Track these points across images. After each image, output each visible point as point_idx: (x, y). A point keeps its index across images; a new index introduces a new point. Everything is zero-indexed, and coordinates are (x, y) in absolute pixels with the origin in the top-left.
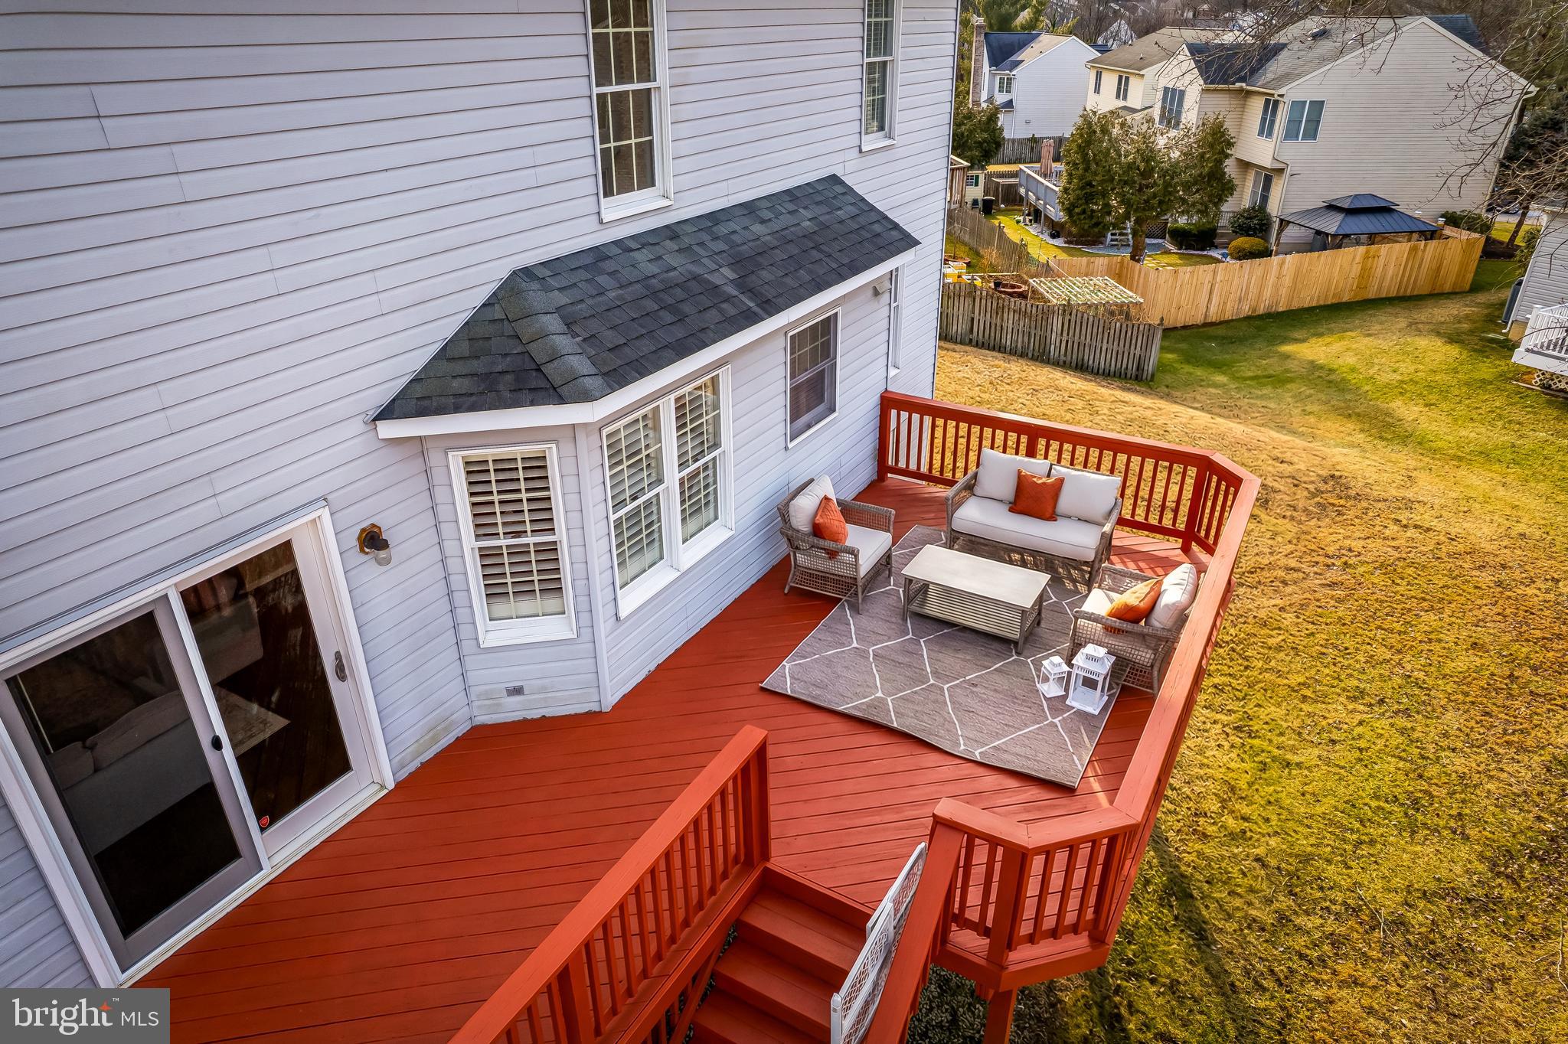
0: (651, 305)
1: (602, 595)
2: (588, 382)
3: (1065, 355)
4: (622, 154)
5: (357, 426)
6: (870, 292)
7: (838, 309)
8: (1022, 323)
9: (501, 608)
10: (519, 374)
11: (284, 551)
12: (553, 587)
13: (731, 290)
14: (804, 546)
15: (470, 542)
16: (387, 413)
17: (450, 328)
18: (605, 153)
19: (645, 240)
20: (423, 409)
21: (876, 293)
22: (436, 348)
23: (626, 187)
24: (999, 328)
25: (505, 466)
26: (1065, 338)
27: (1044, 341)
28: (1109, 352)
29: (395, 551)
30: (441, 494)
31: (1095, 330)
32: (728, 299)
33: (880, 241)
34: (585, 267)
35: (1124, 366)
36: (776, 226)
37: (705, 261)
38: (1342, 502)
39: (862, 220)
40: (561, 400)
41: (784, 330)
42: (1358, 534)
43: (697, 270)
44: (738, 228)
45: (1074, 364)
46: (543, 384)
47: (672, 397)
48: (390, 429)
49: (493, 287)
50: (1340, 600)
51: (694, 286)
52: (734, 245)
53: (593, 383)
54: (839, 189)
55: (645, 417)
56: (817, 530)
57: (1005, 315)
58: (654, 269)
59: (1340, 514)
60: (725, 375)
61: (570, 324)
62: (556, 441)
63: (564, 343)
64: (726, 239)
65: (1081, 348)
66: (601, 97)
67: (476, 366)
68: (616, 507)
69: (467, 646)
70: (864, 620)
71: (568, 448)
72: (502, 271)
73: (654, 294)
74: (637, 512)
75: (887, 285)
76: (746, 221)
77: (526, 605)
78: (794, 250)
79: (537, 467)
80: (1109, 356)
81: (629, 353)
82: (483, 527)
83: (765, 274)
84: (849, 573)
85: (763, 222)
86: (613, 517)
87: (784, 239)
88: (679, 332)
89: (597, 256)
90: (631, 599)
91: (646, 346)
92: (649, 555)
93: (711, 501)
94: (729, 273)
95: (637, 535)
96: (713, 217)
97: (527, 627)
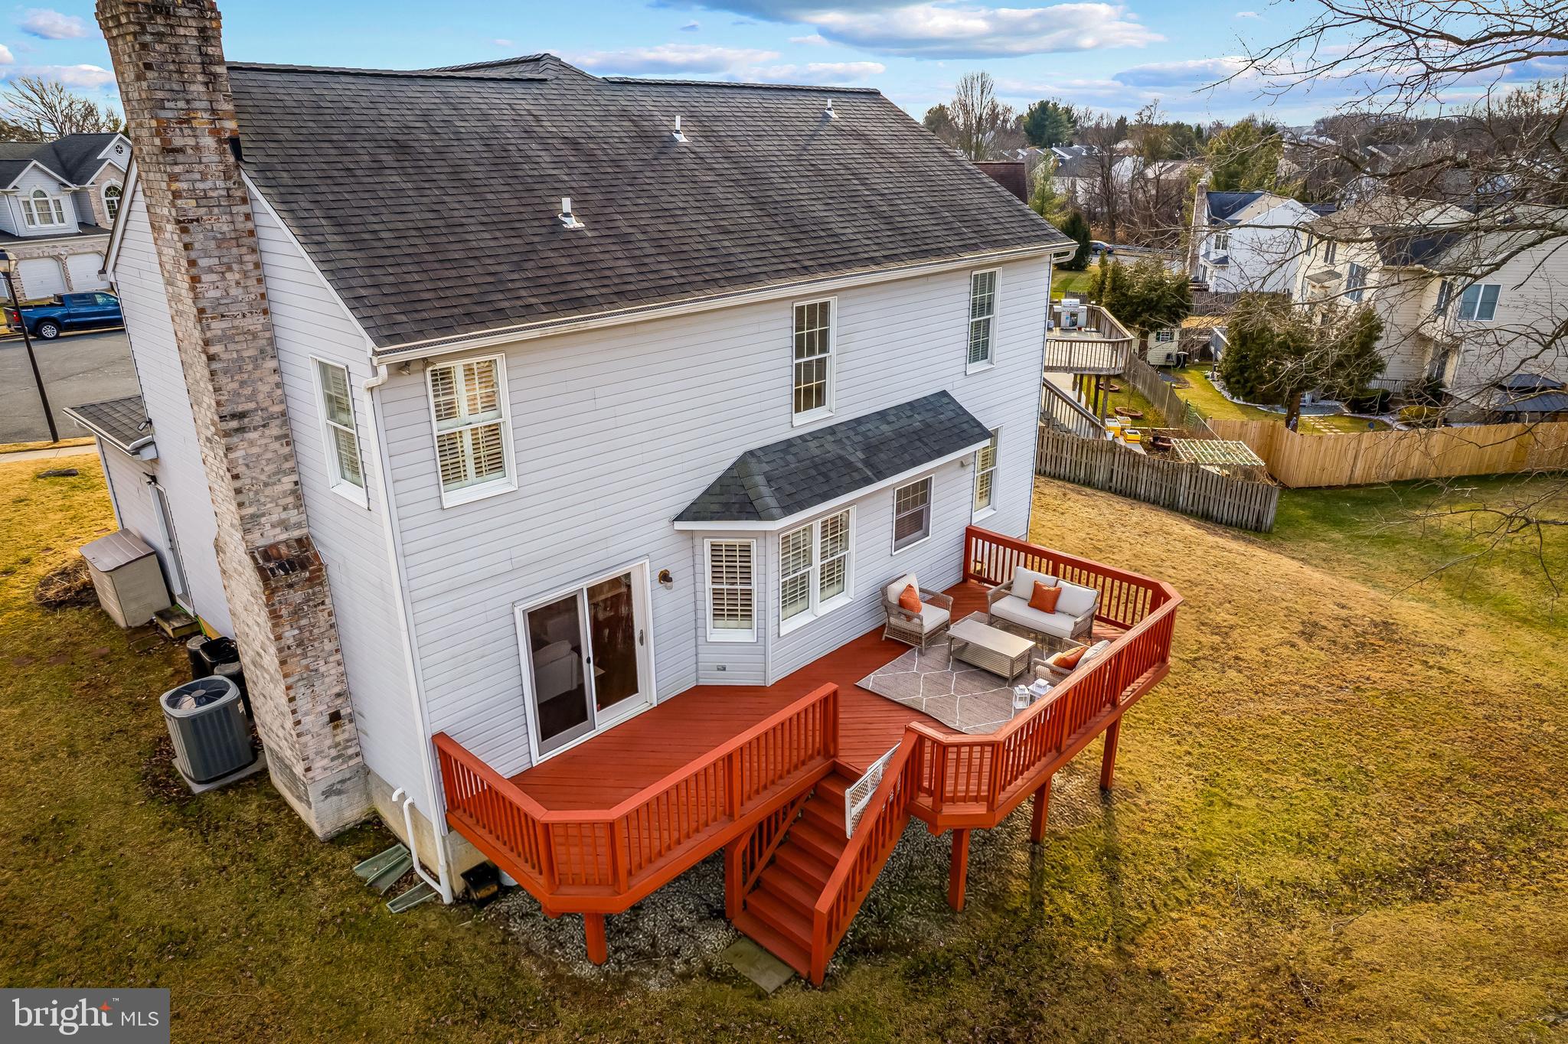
0: (814, 473)
1: (771, 622)
2: (774, 511)
3: (1193, 505)
4: (808, 391)
5: (666, 523)
6: (959, 464)
7: (933, 475)
8: (1154, 476)
9: (719, 623)
10: (742, 504)
11: (628, 578)
12: (747, 615)
13: (860, 465)
14: (895, 612)
15: (709, 585)
16: (680, 518)
17: (711, 479)
18: (798, 392)
19: (814, 435)
20: (696, 517)
21: (962, 465)
22: (705, 488)
23: (808, 406)
24: (1134, 479)
25: (730, 548)
26: (1192, 491)
27: (1173, 492)
28: (1232, 505)
29: (674, 584)
30: (698, 559)
31: (1219, 486)
32: (857, 470)
33: (963, 435)
34: (781, 451)
35: (1245, 518)
36: (896, 426)
37: (848, 448)
38: (1382, 643)
39: (956, 421)
40: (760, 518)
41: (893, 487)
42: (1382, 669)
43: (842, 453)
44: (871, 427)
45: (1200, 513)
46: (752, 510)
47: (820, 521)
48: (681, 526)
49: (734, 460)
50: (1337, 712)
51: (839, 463)
52: (867, 438)
53: (776, 511)
54: (945, 400)
55: (804, 530)
56: (902, 604)
57: (1141, 469)
58: (817, 452)
59: (1375, 651)
60: (853, 510)
61: (769, 480)
62: (756, 539)
63: (765, 490)
64: (864, 434)
65: (1207, 500)
66: (798, 366)
67: (723, 499)
68: (784, 576)
69: (701, 640)
70: (923, 659)
71: (761, 542)
72: (740, 453)
73: (815, 466)
74: (795, 580)
75: (972, 460)
76: (878, 423)
77: (732, 623)
78: (904, 441)
79: (746, 549)
80: (1231, 509)
81: (798, 497)
82: (716, 579)
83: (882, 456)
84: (918, 630)
85: (889, 423)
86: (781, 581)
87: (899, 434)
88: (826, 488)
89: (789, 443)
90: (786, 628)
91: (807, 494)
92: (800, 605)
93: (840, 581)
94: (860, 455)
95: (795, 593)
96: (858, 421)
97: (732, 634)
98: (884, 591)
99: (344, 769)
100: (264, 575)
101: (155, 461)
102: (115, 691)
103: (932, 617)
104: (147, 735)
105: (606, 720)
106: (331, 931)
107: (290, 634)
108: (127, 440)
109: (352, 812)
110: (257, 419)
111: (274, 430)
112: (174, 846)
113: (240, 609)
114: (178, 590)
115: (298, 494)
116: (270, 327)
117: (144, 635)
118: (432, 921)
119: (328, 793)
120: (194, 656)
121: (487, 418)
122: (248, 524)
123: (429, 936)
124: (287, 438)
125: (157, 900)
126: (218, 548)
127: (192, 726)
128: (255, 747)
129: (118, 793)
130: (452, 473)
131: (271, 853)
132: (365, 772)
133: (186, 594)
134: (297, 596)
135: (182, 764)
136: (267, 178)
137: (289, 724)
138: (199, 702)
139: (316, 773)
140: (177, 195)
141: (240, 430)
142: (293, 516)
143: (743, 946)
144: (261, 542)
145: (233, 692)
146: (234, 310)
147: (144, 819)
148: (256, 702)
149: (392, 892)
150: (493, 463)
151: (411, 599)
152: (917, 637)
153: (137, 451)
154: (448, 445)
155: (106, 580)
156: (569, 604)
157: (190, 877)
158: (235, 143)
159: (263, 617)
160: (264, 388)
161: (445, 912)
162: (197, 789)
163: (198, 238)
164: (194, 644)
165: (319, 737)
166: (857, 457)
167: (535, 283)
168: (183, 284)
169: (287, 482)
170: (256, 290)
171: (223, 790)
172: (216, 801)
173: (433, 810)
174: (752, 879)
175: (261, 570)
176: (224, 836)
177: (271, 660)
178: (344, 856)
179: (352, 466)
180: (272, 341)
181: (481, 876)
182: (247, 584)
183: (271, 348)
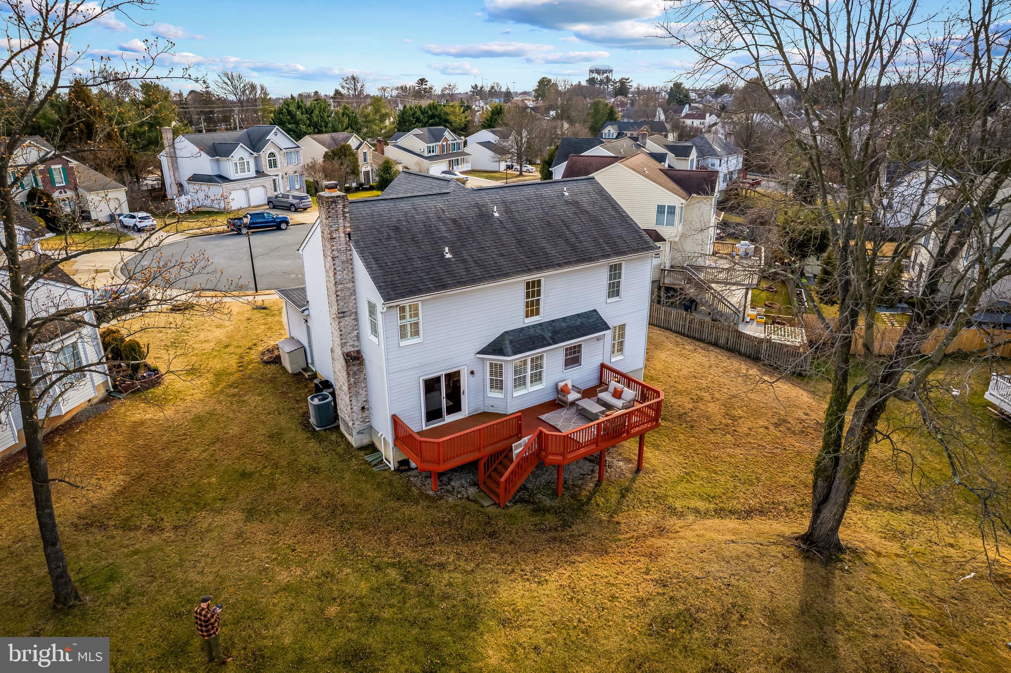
1: (510, 392)
4: (532, 310)
5: (473, 354)
6: (594, 339)
7: (583, 343)
9: (492, 390)
10: (500, 350)
11: (459, 372)
12: (501, 388)
13: (548, 338)
14: (560, 393)
15: (488, 377)
16: (478, 353)
17: (492, 340)
18: (527, 310)
19: (533, 326)
20: (484, 354)
21: (598, 340)
22: (488, 343)
23: (532, 316)
25: (496, 365)
26: (768, 352)
27: (758, 352)
29: (476, 375)
30: (485, 368)
31: (781, 351)
32: (546, 340)
34: (519, 332)
36: (569, 323)
37: (545, 331)
39: (596, 322)
40: (506, 356)
41: (563, 346)
43: (543, 333)
44: (558, 324)
46: (502, 352)
47: (530, 357)
48: (478, 356)
49: (500, 334)
51: (540, 337)
52: (555, 328)
53: (511, 354)
54: (594, 313)
55: (524, 360)
56: (563, 390)
58: (533, 333)
60: (545, 354)
61: (511, 342)
62: (504, 362)
63: (508, 346)
66: (528, 302)
67: (494, 348)
68: (516, 376)
69: (485, 396)
70: (565, 411)
71: (506, 364)
72: (503, 331)
73: (530, 338)
74: (519, 378)
75: (602, 338)
77: (497, 391)
78: (571, 329)
79: (501, 366)
82: (491, 375)
84: (567, 400)
86: (514, 378)
87: (568, 327)
89: (522, 329)
90: (516, 394)
92: (522, 387)
93: (540, 379)
94: (550, 335)
95: (520, 382)
96: (553, 321)
97: (497, 395)
98: (557, 384)
99: (363, 426)
100: (346, 361)
101: (308, 315)
102: (290, 395)
103: (573, 396)
104: (301, 411)
105: (449, 419)
106: (357, 473)
107: (352, 380)
108: (300, 307)
109: (366, 441)
110: (348, 314)
111: (353, 317)
112: (311, 444)
113: (337, 371)
114: (310, 361)
115: (358, 337)
116: (354, 286)
117: (298, 376)
118: (387, 474)
119: (359, 433)
120: (316, 385)
121: (414, 320)
122: (343, 345)
123: (385, 478)
124: (356, 319)
125: (307, 458)
126: (332, 351)
127: (317, 407)
128: (336, 417)
129: (293, 427)
130: (403, 336)
131: (340, 450)
132: (371, 428)
133: (313, 363)
134: (355, 369)
135: (312, 420)
136: (357, 247)
137: (349, 409)
138: (320, 400)
139: (355, 426)
140: (333, 250)
141: (343, 317)
142: (356, 343)
143: (482, 494)
144: (346, 351)
145: (330, 398)
146: (345, 282)
147: (302, 436)
148: (339, 401)
149: (375, 465)
150: (416, 333)
151: (389, 374)
152: (565, 403)
153: (303, 311)
154: (403, 328)
155: (287, 356)
156: (438, 380)
157: (316, 453)
158: (349, 235)
159: (345, 374)
160: (351, 304)
161: (391, 473)
162: (317, 429)
163: (337, 262)
164: (316, 381)
165: (358, 415)
166: (548, 335)
167: (432, 279)
168: (332, 274)
169: (355, 333)
170: (351, 276)
171: (325, 430)
172: (324, 433)
173: (390, 440)
174: (487, 474)
175: (346, 360)
176: (326, 443)
177: (345, 388)
178: (362, 453)
179: (375, 331)
180: (354, 290)
181: (403, 464)
182: (340, 363)
183: (354, 293)
